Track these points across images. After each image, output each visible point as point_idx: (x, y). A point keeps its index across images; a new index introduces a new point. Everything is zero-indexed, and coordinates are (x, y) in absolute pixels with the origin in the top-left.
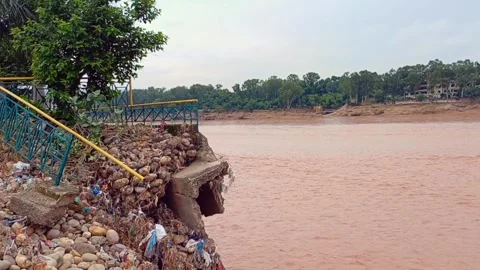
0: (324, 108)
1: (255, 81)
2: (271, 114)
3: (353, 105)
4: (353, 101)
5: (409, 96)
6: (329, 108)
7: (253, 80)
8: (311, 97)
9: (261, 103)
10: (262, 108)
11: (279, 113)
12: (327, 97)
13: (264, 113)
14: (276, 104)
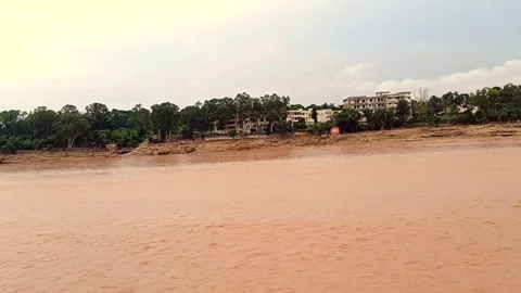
0: (119, 147)
1: (14, 114)
2: (46, 156)
3: (156, 142)
4: (155, 137)
5: (216, 131)
6: (125, 146)
7: (11, 111)
8: (102, 133)
9: (27, 142)
10: (30, 148)
11: (58, 154)
12: (122, 133)
13: (34, 155)
14: (50, 142)
